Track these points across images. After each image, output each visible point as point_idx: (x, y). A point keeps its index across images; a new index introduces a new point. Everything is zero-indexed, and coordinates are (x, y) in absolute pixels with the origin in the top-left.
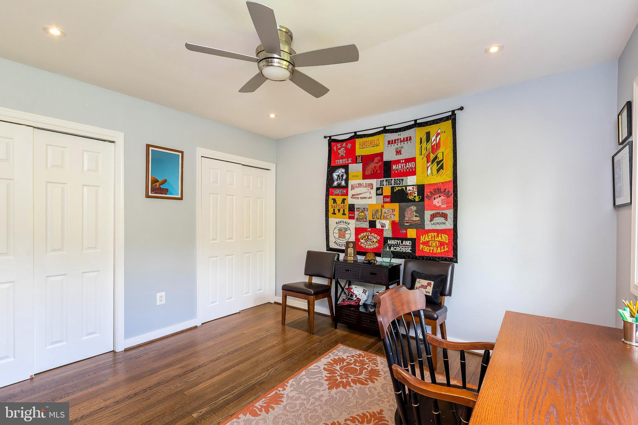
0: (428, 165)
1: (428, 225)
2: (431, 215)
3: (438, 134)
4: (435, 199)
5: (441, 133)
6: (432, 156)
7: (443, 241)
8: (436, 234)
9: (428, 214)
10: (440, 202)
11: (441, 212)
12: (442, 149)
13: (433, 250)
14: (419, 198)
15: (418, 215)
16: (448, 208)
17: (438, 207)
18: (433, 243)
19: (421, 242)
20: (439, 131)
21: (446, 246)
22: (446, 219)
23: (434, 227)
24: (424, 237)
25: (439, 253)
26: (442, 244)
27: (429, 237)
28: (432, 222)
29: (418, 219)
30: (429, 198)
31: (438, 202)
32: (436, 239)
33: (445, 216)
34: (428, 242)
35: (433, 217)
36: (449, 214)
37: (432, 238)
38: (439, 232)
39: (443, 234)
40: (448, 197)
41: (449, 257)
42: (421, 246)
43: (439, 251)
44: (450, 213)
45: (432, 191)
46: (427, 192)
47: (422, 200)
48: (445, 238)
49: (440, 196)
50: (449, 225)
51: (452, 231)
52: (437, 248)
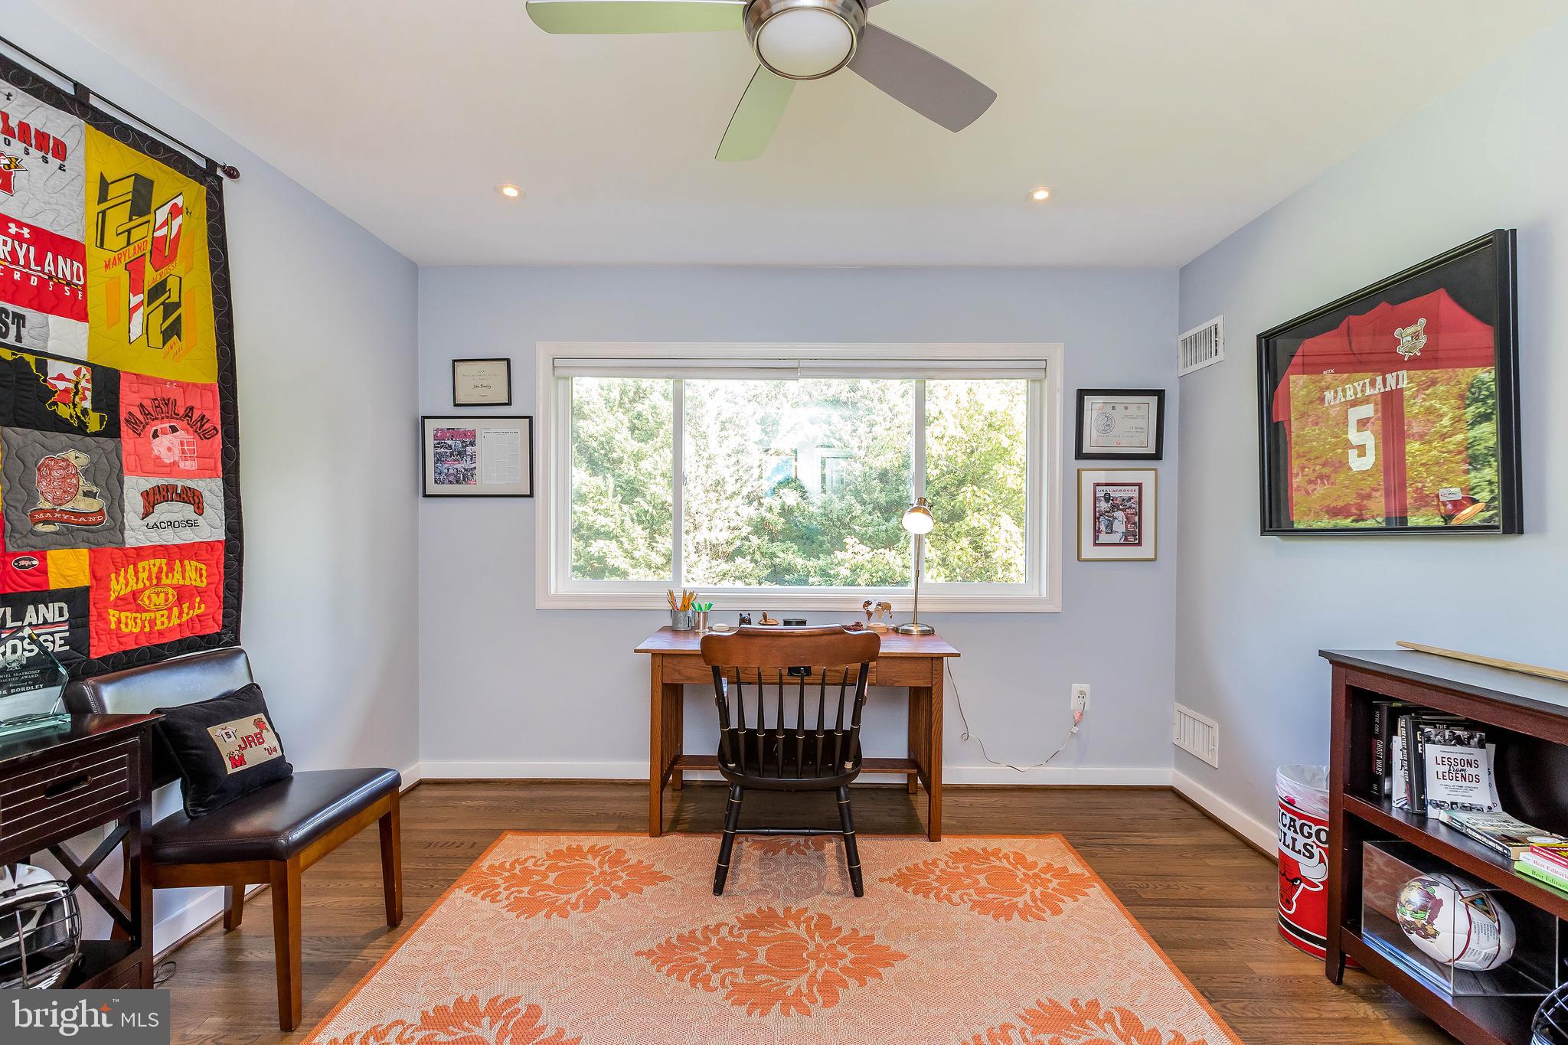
0: (135, 300)
1: (137, 533)
2: (146, 495)
3: (175, 211)
4: (155, 435)
5: (185, 210)
6: (151, 277)
7: (187, 582)
8: (164, 561)
9: (134, 487)
10: (177, 451)
11: (180, 483)
12: (178, 268)
13: (152, 623)
14: (102, 419)
15: (95, 489)
16: (202, 472)
17: (166, 466)
18: (154, 597)
19: (112, 598)
20: (179, 201)
21: (198, 600)
22: (199, 510)
23: (155, 538)
24: (121, 579)
25: (171, 630)
26: (183, 594)
27: (143, 575)
28: (151, 520)
29: (94, 505)
30: (137, 427)
31: (169, 449)
32: (164, 581)
33: (193, 498)
34: (135, 595)
35: (152, 499)
36: (206, 494)
37: (150, 578)
38: (172, 554)
39: (190, 559)
40: (205, 435)
41: (208, 631)
42: (113, 615)
43: (175, 621)
44: (212, 489)
45: (147, 403)
46: (129, 400)
47: (112, 430)
48: (193, 574)
49: (174, 430)
50: (211, 528)
51: (221, 547)
52: (170, 610)
